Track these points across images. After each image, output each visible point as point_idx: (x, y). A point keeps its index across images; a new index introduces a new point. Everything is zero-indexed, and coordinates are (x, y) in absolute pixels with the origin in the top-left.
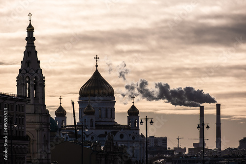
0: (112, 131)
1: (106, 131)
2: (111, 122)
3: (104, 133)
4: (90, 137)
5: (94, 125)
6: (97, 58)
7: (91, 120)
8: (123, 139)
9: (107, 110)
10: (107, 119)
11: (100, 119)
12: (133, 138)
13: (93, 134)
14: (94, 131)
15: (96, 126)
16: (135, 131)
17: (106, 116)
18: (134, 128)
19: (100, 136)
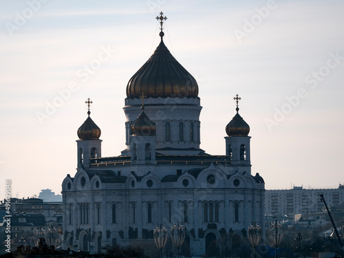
0: (192, 167)
1: (179, 168)
2: (192, 149)
3: (175, 173)
4: (145, 181)
5: (153, 157)
6: (161, 18)
7: (148, 145)
8: (215, 186)
9: (181, 125)
10: (182, 143)
11: (168, 145)
12: (236, 182)
13: (150, 175)
14: (152, 168)
15: (157, 158)
16: (241, 169)
17: (182, 139)
18: (239, 163)
19: (167, 179)
